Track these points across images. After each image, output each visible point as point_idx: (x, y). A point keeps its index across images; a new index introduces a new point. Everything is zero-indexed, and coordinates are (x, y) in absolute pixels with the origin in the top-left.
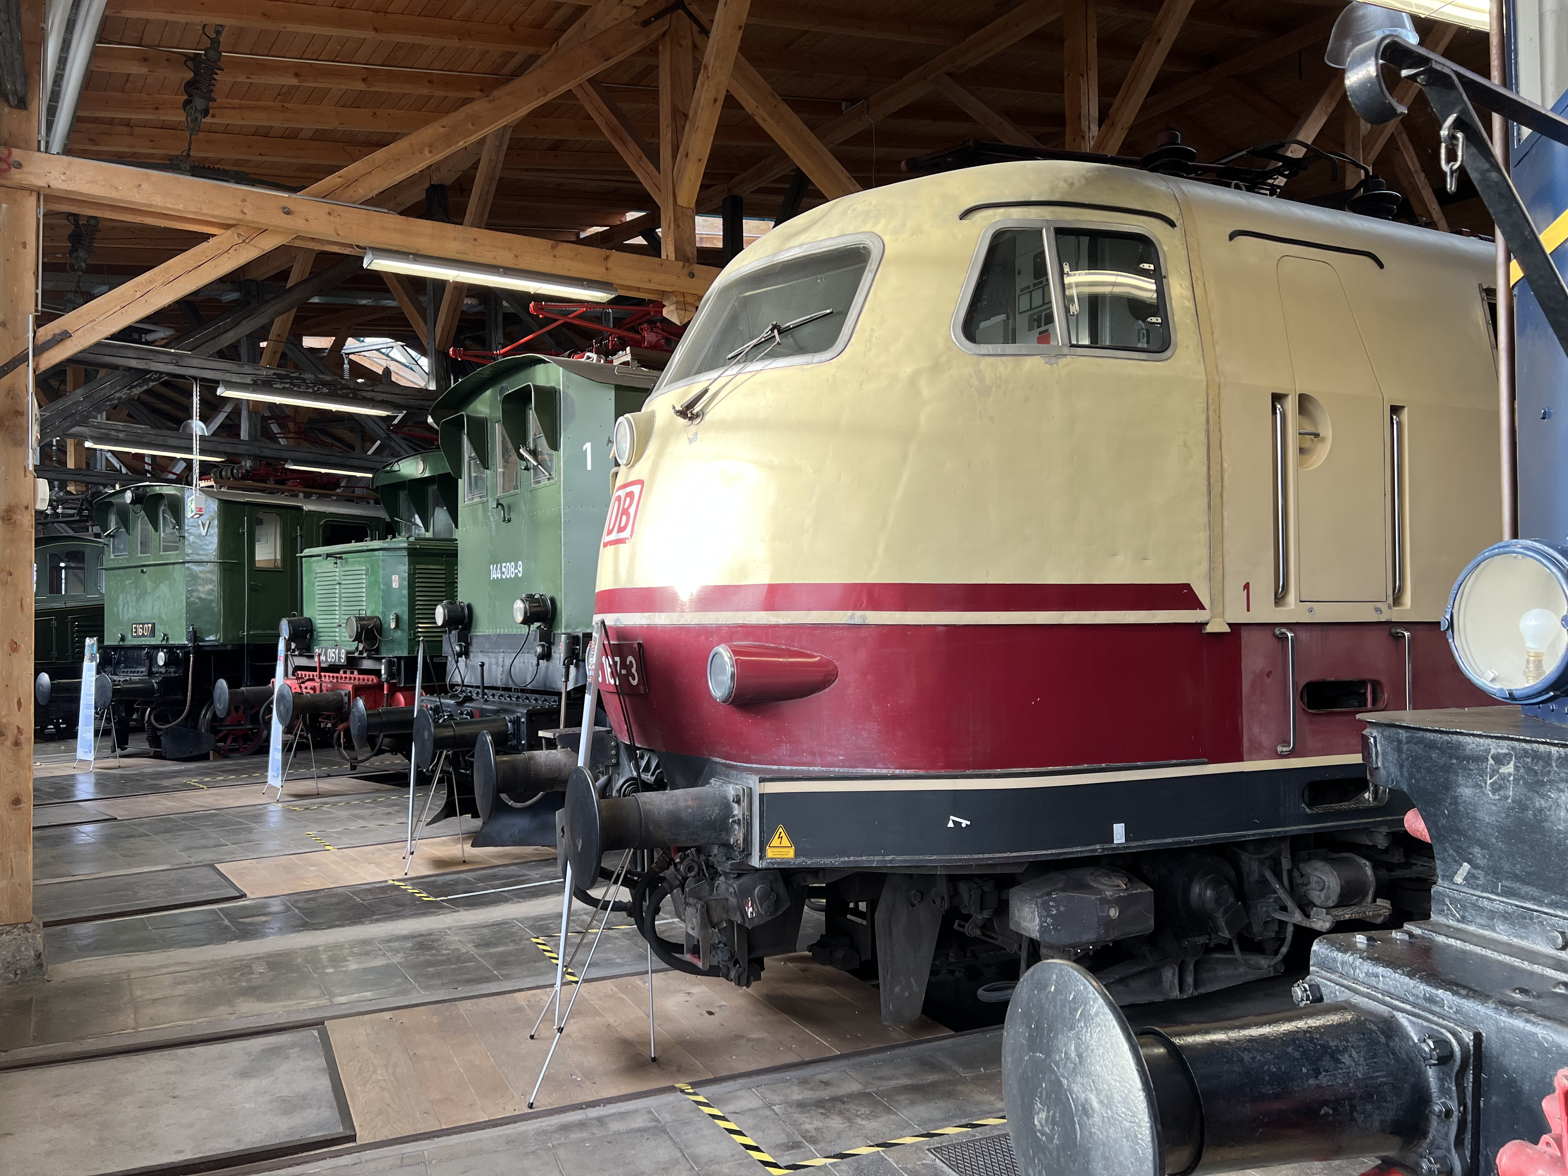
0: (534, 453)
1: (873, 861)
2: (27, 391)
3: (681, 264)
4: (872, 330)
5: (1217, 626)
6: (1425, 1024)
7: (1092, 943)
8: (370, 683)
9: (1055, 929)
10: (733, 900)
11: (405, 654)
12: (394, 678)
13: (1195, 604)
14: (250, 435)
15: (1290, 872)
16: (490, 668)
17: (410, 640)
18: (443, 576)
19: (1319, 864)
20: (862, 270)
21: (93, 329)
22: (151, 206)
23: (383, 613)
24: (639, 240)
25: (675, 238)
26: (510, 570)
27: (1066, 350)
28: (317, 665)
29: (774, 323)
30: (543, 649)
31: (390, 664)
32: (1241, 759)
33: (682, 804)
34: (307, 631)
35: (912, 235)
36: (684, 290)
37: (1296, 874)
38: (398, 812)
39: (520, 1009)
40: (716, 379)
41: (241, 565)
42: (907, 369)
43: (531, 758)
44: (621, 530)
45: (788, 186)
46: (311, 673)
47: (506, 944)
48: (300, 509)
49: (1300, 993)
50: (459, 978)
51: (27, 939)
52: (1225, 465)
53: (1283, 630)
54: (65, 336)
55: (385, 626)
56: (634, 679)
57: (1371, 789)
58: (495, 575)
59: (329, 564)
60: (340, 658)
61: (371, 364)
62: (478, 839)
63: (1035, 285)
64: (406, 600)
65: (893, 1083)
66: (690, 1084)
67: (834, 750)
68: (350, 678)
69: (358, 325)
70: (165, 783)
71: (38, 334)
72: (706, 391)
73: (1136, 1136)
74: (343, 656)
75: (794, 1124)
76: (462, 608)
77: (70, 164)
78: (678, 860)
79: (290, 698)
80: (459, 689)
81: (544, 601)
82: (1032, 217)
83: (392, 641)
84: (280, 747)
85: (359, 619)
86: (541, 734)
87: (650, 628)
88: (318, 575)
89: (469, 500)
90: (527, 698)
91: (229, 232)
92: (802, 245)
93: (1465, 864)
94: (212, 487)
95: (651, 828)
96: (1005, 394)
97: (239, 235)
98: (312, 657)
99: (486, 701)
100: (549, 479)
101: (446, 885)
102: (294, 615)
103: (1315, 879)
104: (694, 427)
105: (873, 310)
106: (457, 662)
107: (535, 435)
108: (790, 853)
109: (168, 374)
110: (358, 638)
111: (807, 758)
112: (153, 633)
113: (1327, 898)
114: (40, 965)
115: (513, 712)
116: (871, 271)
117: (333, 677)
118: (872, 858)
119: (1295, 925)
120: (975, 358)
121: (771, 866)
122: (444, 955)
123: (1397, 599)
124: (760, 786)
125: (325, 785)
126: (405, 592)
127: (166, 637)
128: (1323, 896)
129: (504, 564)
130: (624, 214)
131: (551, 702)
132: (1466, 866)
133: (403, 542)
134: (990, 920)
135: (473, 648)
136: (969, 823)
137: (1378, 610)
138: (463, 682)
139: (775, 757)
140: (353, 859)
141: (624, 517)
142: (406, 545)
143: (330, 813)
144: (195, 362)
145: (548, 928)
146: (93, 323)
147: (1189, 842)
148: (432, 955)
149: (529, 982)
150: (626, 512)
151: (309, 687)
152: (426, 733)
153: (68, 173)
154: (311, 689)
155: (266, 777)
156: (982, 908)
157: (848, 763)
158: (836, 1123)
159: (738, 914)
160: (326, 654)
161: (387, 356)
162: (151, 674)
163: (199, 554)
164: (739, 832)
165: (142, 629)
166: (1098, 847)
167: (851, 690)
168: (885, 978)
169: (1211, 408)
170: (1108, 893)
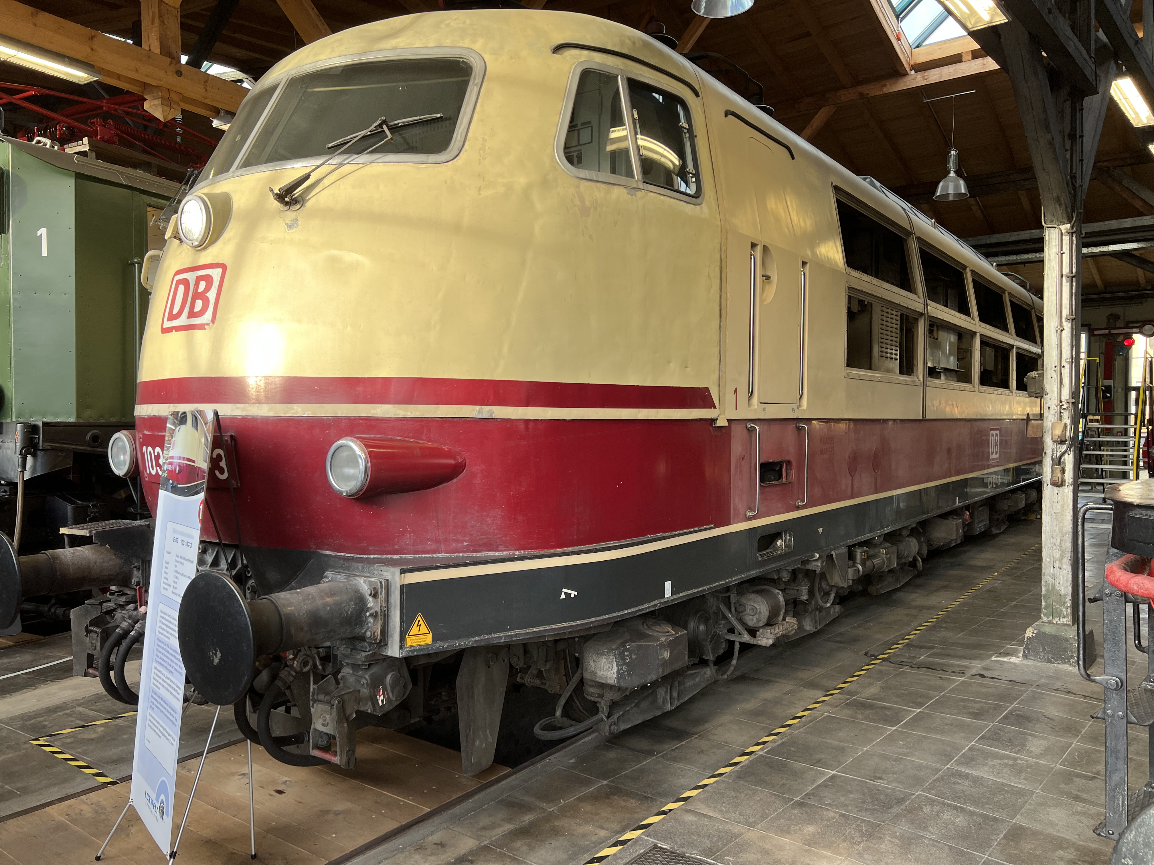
1: (501, 637)
3: (168, 60)
4: (484, 140)
9: (629, 674)
20: (466, 83)
35: (511, 58)
36: (169, 88)
40: (318, 167)
42: (521, 180)
43: (55, 558)
44: (192, 314)
67: (460, 537)
72: (307, 177)
78: (291, 656)
82: (610, 64)
86: (63, 531)
87: (244, 419)
92: (394, 49)
104: (291, 214)
105: (482, 121)
108: (428, 639)
111: (430, 545)
113: (759, 620)
116: (476, 85)
119: (740, 643)
120: (576, 181)
121: (411, 654)
124: (401, 578)
136: (576, 593)
141: (199, 303)
145: (45, 726)
150: (202, 296)
157: (472, 548)
159: (370, 703)
164: (375, 623)
166: (657, 602)
167: (478, 480)
168: (467, 735)
169: (723, 248)
170: (663, 639)
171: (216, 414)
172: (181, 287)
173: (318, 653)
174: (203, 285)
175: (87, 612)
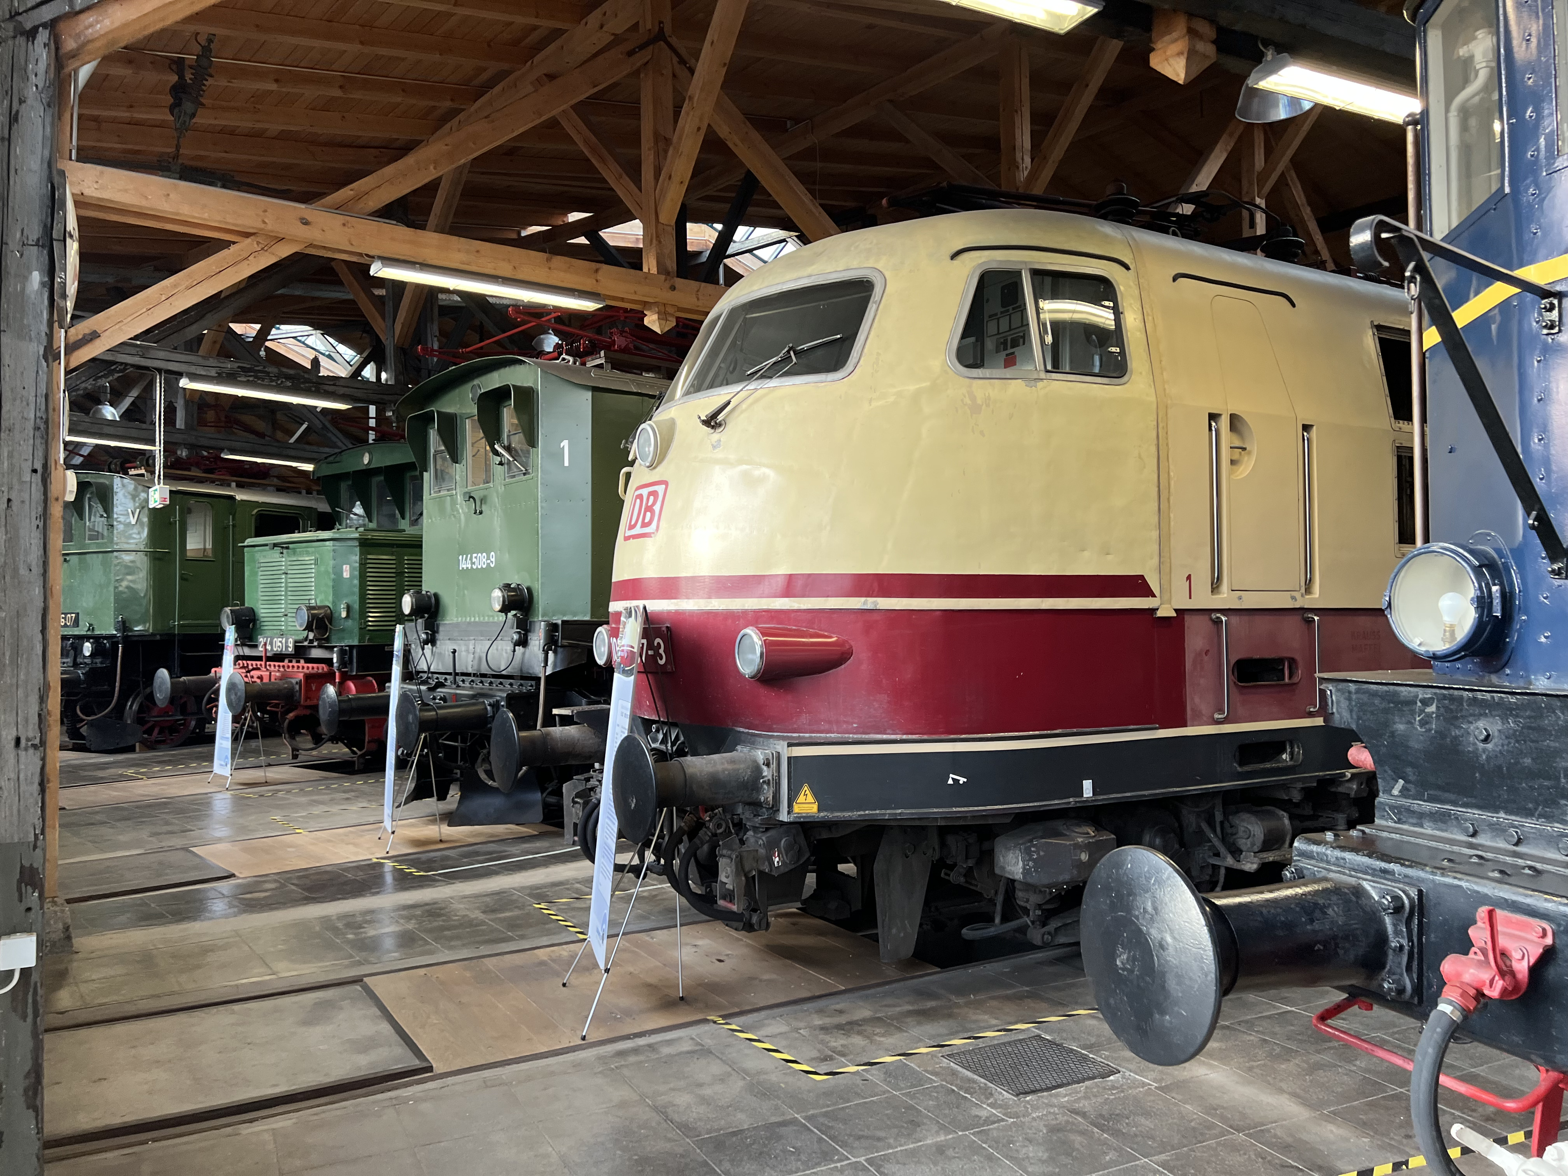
0: (508, 449)
1: (885, 814)
2: (59, 388)
3: (663, 277)
4: (878, 354)
5: (1167, 611)
6: (1383, 886)
7: (1066, 883)
8: (320, 671)
10: (762, 851)
11: (356, 643)
12: (346, 667)
13: (1149, 593)
14: (186, 423)
15: (1222, 823)
16: (459, 655)
17: (360, 629)
18: (394, 566)
19: (1245, 816)
20: (867, 301)
21: (120, 328)
22: (178, 214)
23: (333, 602)
24: (582, 240)
25: (657, 253)
26: (481, 561)
27: (1043, 375)
28: (263, 655)
29: (791, 345)
30: (520, 637)
31: (342, 652)
32: (1184, 724)
33: (719, 768)
34: (250, 621)
35: (910, 271)
36: (665, 302)
37: (1226, 824)
38: (357, 797)
39: (542, 963)
40: (738, 392)
41: (171, 554)
42: (911, 388)
43: (547, 734)
44: (645, 525)
45: (733, 195)
46: (254, 663)
47: (511, 910)
48: (232, 498)
49: (1288, 875)
50: (478, 939)
51: (55, 912)
52: (1172, 474)
53: (1218, 615)
54: (94, 336)
55: (336, 615)
56: (661, 659)
57: (1289, 750)
58: (464, 565)
59: (275, 555)
60: (287, 647)
61: (286, 351)
62: (451, 818)
63: (1002, 313)
64: (357, 590)
65: (898, 1009)
66: (720, 1016)
67: (849, 719)
68: (298, 667)
69: (284, 313)
70: (100, 774)
71: (69, 334)
72: (728, 403)
73: (1202, 958)
74: (291, 645)
75: (822, 1042)
76: (429, 597)
77: (102, 173)
78: (708, 819)
79: (242, 687)
80: (425, 676)
81: (521, 590)
82: (1012, 259)
83: (343, 630)
84: (229, 735)
85: (310, 608)
86: (555, 711)
87: (677, 613)
88: (262, 565)
89: (435, 492)
90: (501, 683)
91: (249, 240)
92: (810, 276)
93: (1400, 780)
94: (143, 475)
95: (694, 787)
96: (993, 411)
97: (258, 243)
98: (256, 646)
99: (458, 686)
100: (524, 474)
101: (431, 861)
102: (237, 605)
103: (1243, 829)
104: (716, 436)
105: (878, 336)
106: (423, 649)
107: (509, 431)
108: (814, 808)
109: (133, 366)
110: (309, 628)
111: (824, 726)
112: (76, 623)
114: (69, 938)
115: (492, 696)
116: (875, 302)
117: (279, 666)
118: (883, 812)
119: (1227, 869)
120: (968, 380)
121: (798, 820)
122: (455, 920)
123: (1308, 589)
124: (786, 751)
125: (273, 773)
126: (356, 582)
127: (91, 627)
128: (1249, 843)
129: (475, 555)
130: (566, 215)
131: (528, 687)
132: (1401, 782)
133: (352, 532)
134: (970, 869)
135: (440, 636)
136: (965, 780)
137: (1293, 598)
138: (429, 669)
139: (795, 726)
140: (329, 841)
141: (648, 514)
142: (357, 535)
143: (288, 799)
144: (161, 354)
145: (548, 895)
146: (120, 324)
147: (1144, 796)
148: (444, 921)
149: (545, 941)
150: (650, 509)
151: (255, 676)
152: (411, 717)
153: (100, 182)
154: (258, 678)
155: (212, 767)
156: (967, 858)
157: (861, 730)
158: (857, 1041)
159: (767, 863)
160: (271, 644)
161: (303, 343)
162: (75, 665)
163: (128, 543)
164: (768, 792)
165: (65, 618)
166: (1071, 800)
167: (864, 667)
168: (883, 921)
169: (1161, 425)
170: (1080, 840)
171: (645, 608)
172: (638, 501)
173: (732, 820)
174: (652, 498)
175: (575, 787)
